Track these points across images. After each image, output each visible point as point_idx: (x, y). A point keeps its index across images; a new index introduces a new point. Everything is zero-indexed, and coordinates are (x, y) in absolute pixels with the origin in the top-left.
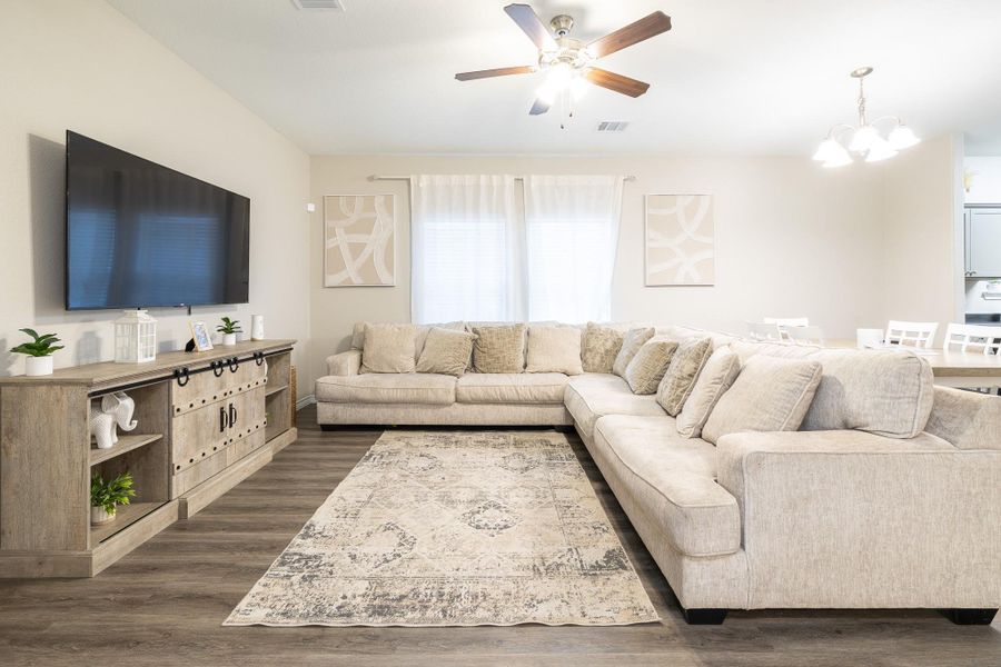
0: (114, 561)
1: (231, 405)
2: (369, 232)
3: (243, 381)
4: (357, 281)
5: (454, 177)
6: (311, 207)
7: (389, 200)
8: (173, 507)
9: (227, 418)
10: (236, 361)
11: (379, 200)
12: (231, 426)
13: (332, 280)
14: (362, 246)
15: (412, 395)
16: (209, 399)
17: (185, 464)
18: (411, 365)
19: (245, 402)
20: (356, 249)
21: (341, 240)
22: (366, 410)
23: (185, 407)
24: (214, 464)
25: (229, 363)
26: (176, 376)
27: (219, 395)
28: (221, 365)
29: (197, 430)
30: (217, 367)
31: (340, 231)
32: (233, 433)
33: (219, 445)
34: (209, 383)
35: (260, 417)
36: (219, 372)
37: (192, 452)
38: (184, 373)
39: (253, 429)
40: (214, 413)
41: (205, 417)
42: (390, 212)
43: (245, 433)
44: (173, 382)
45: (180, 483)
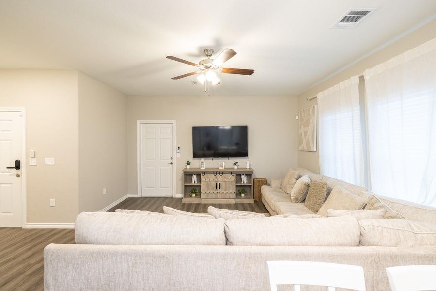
1: (220, 184)
2: (308, 126)
3: (225, 178)
4: (306, 149)
6: (297, 117)
7: (314, 108)
8: (200, 199)
9: (218, 186)
10: (222, 173)
11: (311, 109)
12: (220, 189)
13: (301, 148)
14: (307, 132)
16: (211, 180)
17: (204, 192)
19: (226, 184)
21: (303, 130)
23: (203, 180)
24: (213, 196)
25: (220, 173)
26: (202, 173)
27: (215, 180)
28: (216, 173)
29: (208, 186)
30: (215, 173)
31: (302, 126)
32: (221, 191)
33: (215, 192)
34: (212, 177)
35: (233, 190)
36: (215, 174)
37: (206, 190)
38: (204, 173)
39: (229, 192)
40: (214, 184)
41: (211, 184)
42: (314, 115)
43: (225, 192)
44: (201, 174)
45: (203, 196)
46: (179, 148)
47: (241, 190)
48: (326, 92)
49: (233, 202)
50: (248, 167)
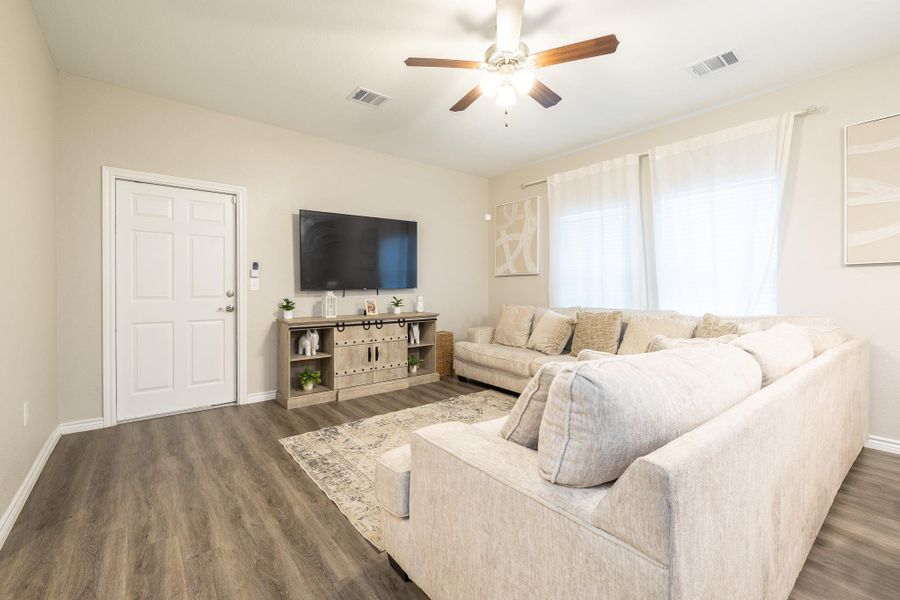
0: (299, 406)
1: (377, 348)
2: (521, 231)
3: (387, 335)
4: (514, 271)
5: (580, 170)
6: (488, 217)
7: (534, 200)
8: (333, 393)
9: (372, 355)
10: (381, 323)
11: (528, 203)
12: (377, 360)
13: (500, 271)
14: (516, 242)
15: (500, 364)
16: (358, 341)
17: (341, 373)
18: (522, 341)
19: (389, 348)
20: (513, 245)
21: (505, 239)
22: (478, 370)
23: (341, 343)
24: (363, 379)
25: (376, 323)
26: (337, 326)
27: (367, 340)
28: (369, 324)
29: (350, 357)
30: (366, 324)
31: (503, 233)
32: (378, 364)
33: (367, 369)
34: (359, 333)
35: (402, 359)
36: (367, 327)
37: (347, 368)
38: (342, 325)
39: (395, 365)
40: (363, 350)
41: (357, 351)
42: (535, 212)
43: (388, 366)
44: (335, 329)
45: (339, 382)
46: (255, 266)
47: (418, 355)
48: (569, 175)
49: (405, 384)
50: (421, 309)
